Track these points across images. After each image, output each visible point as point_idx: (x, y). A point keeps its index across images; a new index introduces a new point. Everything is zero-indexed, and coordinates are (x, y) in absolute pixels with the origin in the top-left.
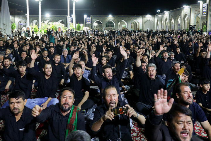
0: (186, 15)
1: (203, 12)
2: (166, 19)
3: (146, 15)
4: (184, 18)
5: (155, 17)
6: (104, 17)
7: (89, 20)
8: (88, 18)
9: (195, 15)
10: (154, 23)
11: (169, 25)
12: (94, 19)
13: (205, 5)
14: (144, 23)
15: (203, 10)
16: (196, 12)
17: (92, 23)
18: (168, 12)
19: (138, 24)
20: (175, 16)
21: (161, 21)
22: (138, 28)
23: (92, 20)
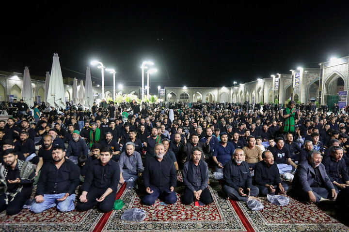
0: (260, 88)
1: (275, 86)
2: (241, 92)
3: (221, 87)
4: (258, 91)
5: (230, 89)
6: (178, 88)
7: (162, 92)
8: (162, 90)
9: (269, 89)
10: (229, 96)
11: (244, 97)
12: (168, 91)
13: (277, 79)
14: (220, 96)
15: (275, 84)
16: (270, 86)
17: (166, 94)
18: (244, 84)
19: (213, 96)
20: (250, 89)
21: (237, 93)
22: (213, 100)
23: (166, 92)
